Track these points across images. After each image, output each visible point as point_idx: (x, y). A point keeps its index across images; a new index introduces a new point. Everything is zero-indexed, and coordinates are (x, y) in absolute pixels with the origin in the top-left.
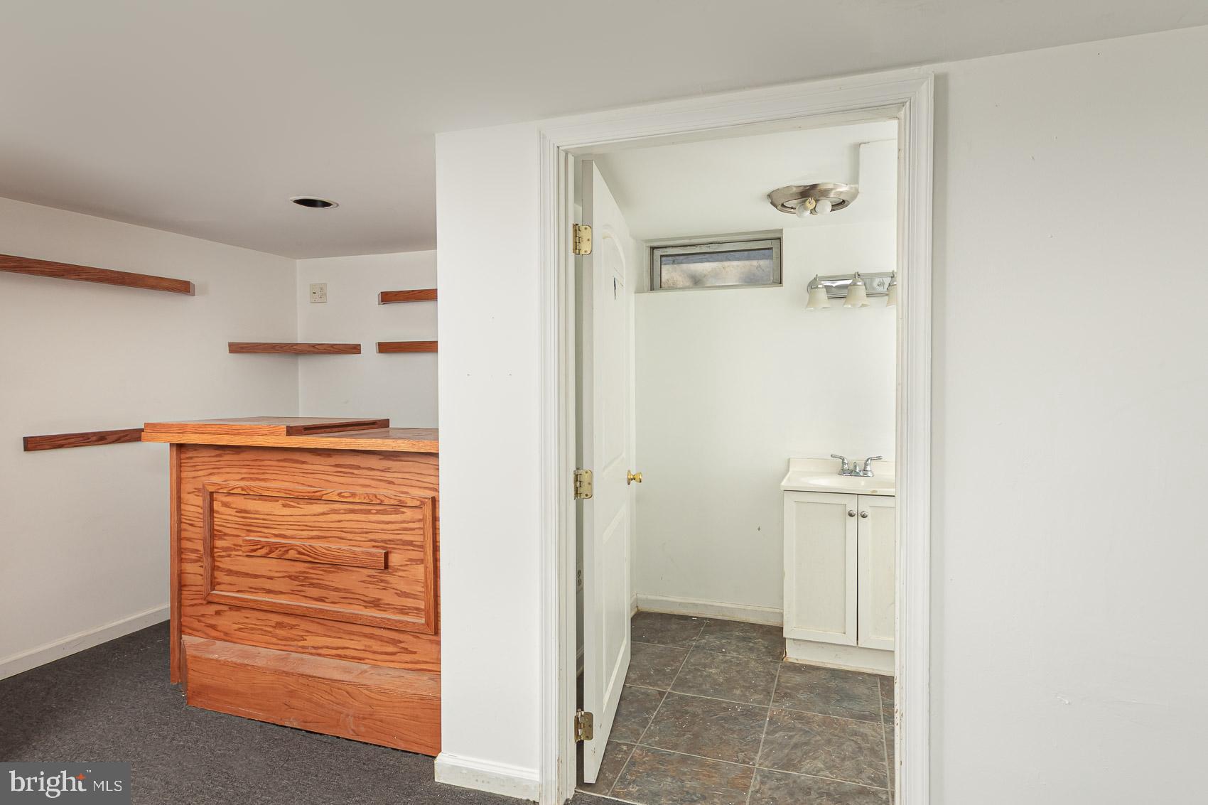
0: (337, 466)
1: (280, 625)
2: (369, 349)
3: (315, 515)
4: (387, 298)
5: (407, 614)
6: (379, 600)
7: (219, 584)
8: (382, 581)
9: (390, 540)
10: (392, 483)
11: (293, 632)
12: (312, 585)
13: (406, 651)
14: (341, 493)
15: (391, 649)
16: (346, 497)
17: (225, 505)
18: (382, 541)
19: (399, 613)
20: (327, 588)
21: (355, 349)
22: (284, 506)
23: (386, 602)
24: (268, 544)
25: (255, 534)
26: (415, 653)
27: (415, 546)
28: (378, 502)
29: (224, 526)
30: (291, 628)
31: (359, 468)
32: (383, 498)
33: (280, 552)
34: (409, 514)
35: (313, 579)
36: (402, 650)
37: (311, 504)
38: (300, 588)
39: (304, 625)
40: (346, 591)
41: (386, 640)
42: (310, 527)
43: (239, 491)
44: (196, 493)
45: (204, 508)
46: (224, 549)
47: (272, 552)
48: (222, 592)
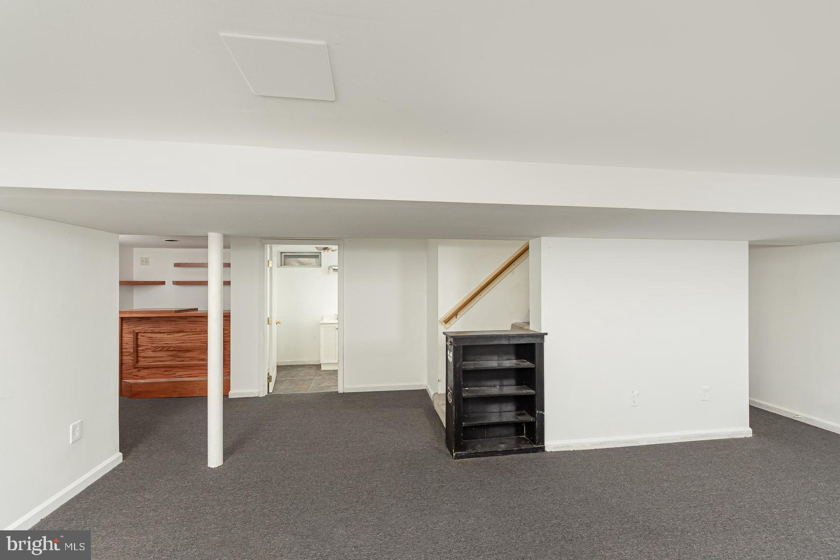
0: (188, 321)
1: (165, 371)
2: (169, 283)
3: (181, 336)
4: (176, 265)
7: (140, 361)
11: (172, 372)
12: (179, 357)
16: (192, 330)
17: (142, 336)
20: (184, 357)
21: (163, 283)
22: (168, 335)
24: (161, 347)
25: (155, 344)
29: (141, 343)
31: (197, 321)
33: (166, 349)
35: (179, 355)
37: (179, 333)
39: (175, 370)
40: (192, 357)
43: (150, 331)
44: (129, 333)
45: (133, 338)
46: (142, 350)
47: (163, 349)
48: (141, 364)
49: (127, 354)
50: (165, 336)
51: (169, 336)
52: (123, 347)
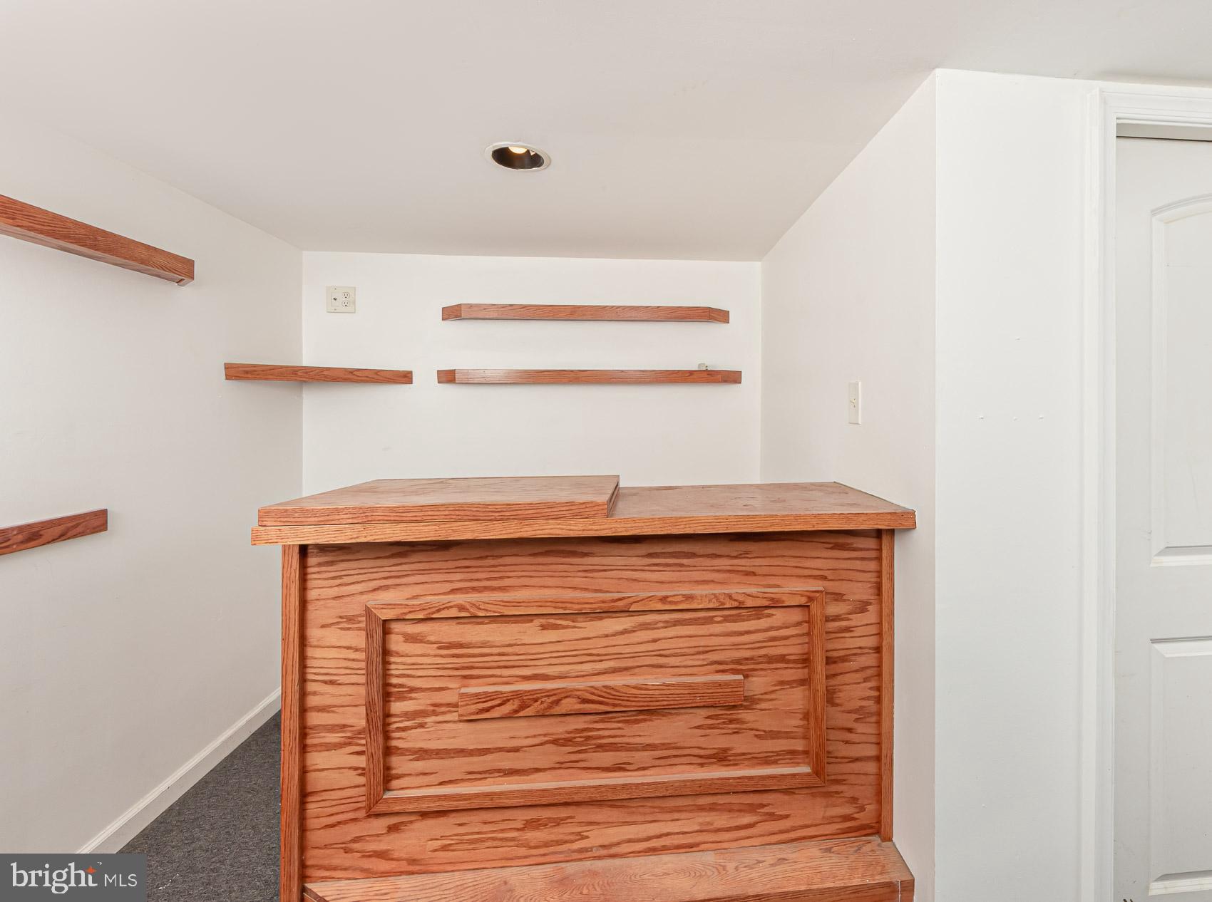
0: (650, 555)
1: (531, 824)
2: (425, 377)
3: (607, 636)
4: (452, 313)
5: (775, 762)
6: (726, 750)
7: (398, 777)
8: (731, 721)
9: (746, 659)
10: (754, 574)
11: (561, 830)
12: (601, 748)
13: (773, 817)
14: (667, 597)
15: (747, 819)
16: (676, 603)
17: (411, 639)
18: (734, 662)
19: (761, 764)
20: (629, 748)
21: (405, 378)
22: (544, 627)
23: (739, 751)
24: (517, 694)
25: (480, 681)
26: (787, 816)
27: (788, 662)
28: (736, 604)
29: (408, 676)
30: (558, 824)
32: (741, 598)
33: (542, 706)
34: (779, 617)
35: (603, 737)
36: (764, 818)
37: (601, 619)
38: (574, 757)
39: (582, 814)
40: (665, 746)
41: (736, 807)
42: (598, 655)
43: (454, 613)
44: (342, 626)
45: (368, 650)
46: (408, 715)
47: (522, 706)
48: (406, 790)
49: (333, 738)
50: (530, 634)
51: (552, 635)
52: (312, 701)
